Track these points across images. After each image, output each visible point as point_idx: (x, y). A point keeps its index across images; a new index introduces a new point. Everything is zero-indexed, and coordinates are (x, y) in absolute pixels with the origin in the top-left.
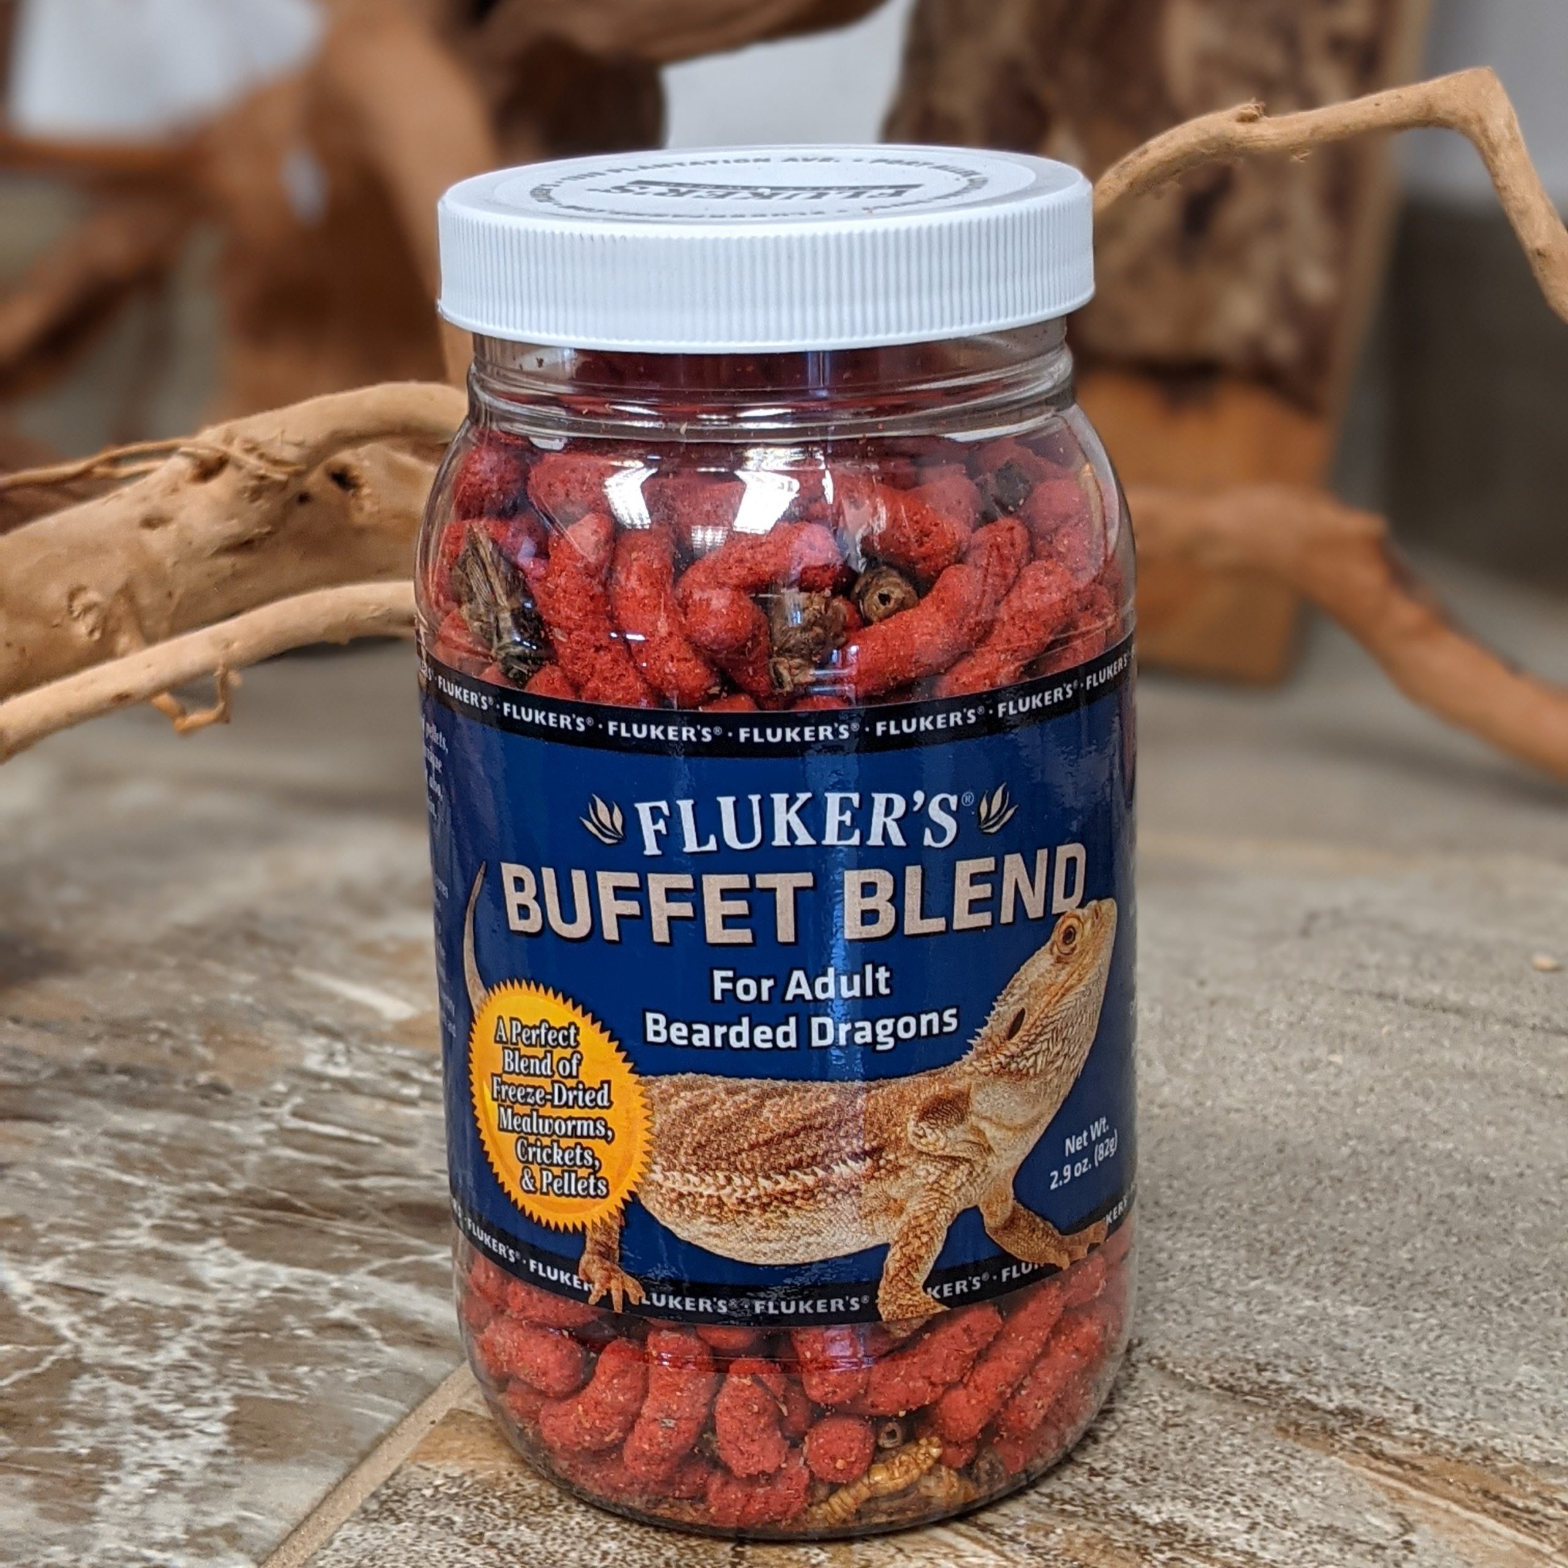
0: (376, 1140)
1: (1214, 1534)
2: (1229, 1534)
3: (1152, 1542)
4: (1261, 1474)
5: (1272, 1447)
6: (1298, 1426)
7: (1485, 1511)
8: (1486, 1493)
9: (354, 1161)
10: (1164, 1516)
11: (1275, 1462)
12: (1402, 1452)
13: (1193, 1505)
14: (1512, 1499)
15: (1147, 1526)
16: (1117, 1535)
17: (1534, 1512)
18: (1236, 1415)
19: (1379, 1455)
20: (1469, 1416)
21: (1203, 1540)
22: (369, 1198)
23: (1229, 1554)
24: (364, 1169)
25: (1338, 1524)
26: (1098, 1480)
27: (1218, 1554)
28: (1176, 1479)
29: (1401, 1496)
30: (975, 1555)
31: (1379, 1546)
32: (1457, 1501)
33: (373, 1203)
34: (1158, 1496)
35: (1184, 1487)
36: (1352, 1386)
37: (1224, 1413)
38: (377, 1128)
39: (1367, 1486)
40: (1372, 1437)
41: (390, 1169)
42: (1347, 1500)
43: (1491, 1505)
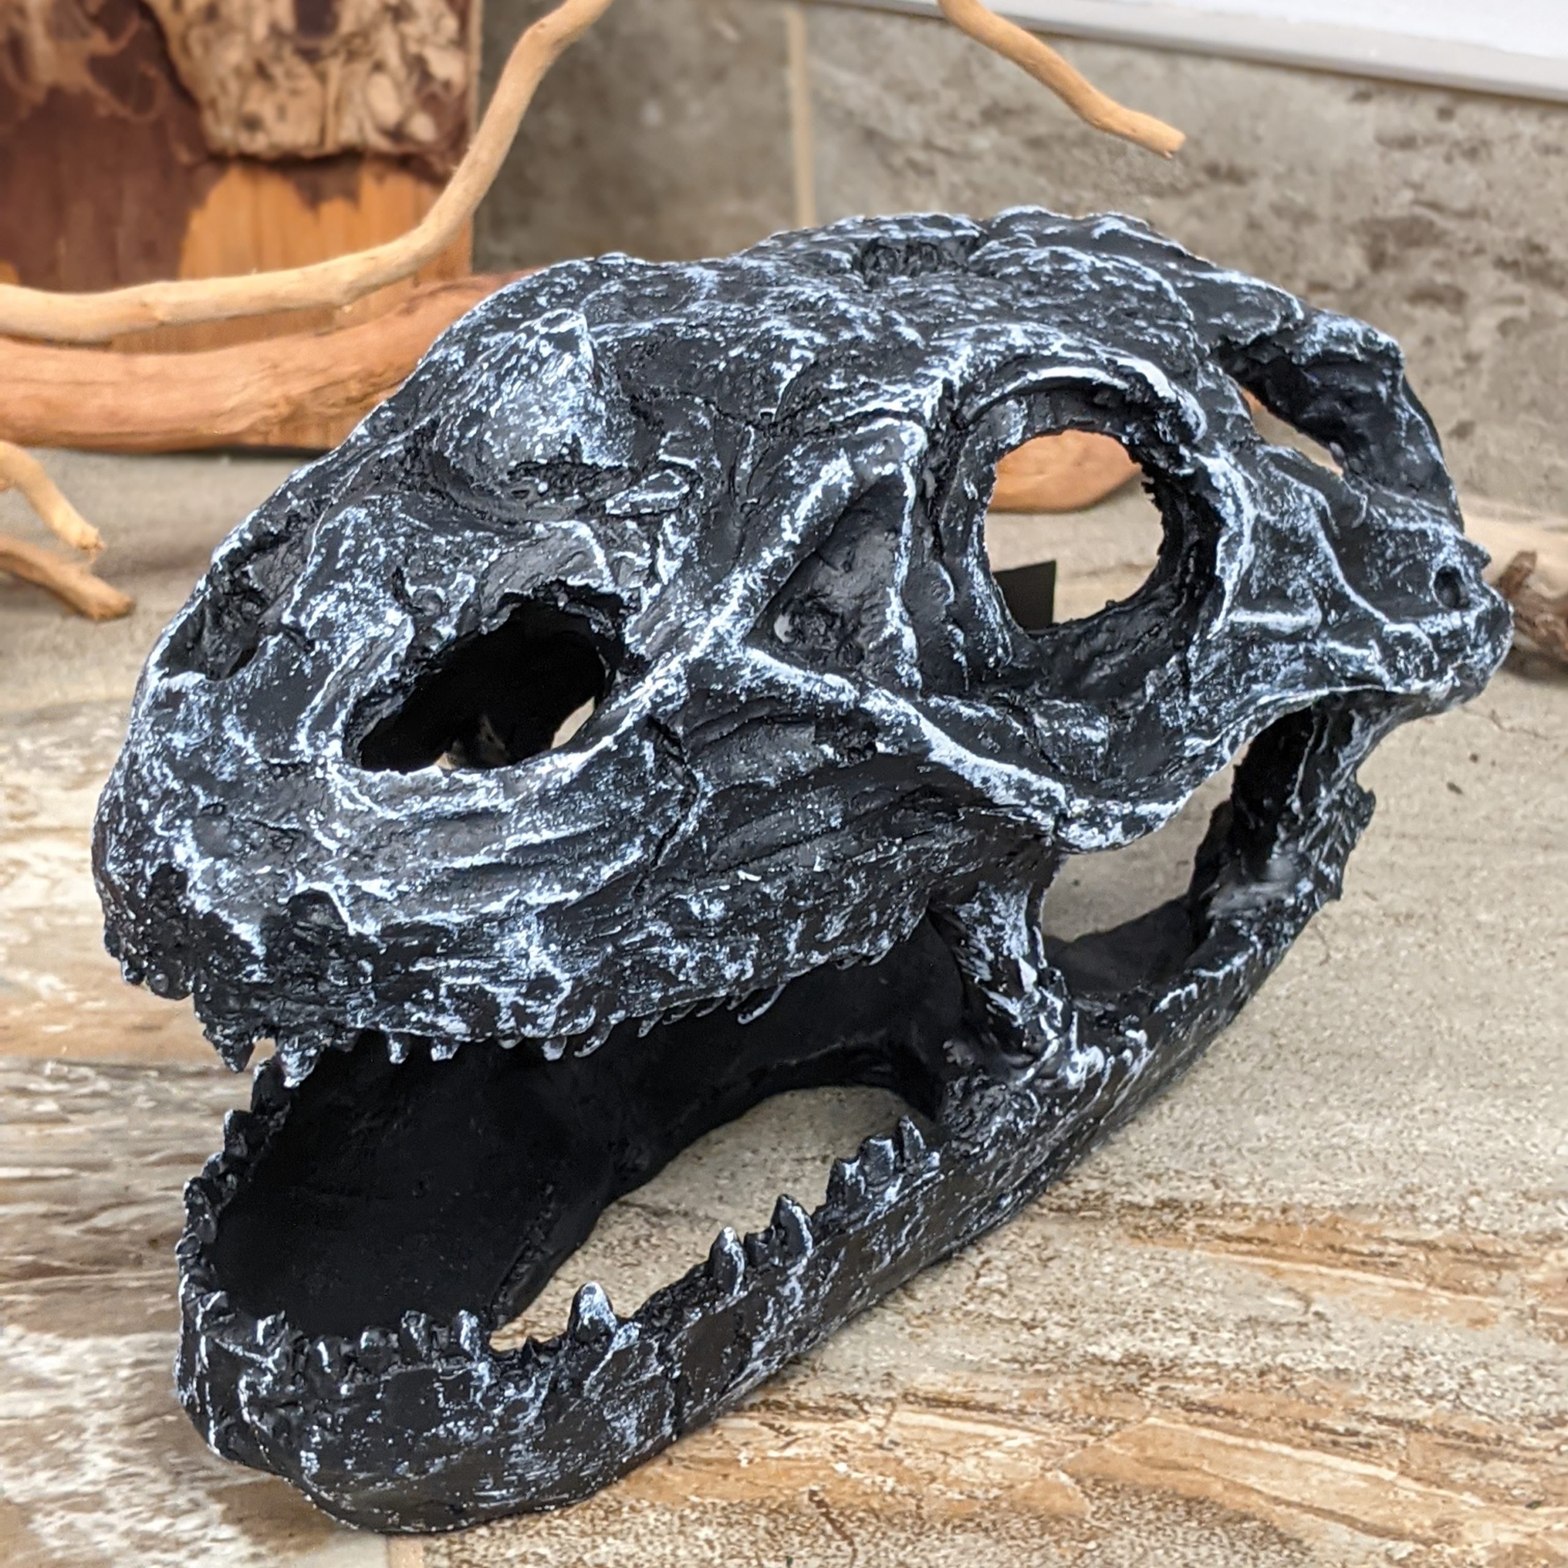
0: (66, 1171)
1: (1171, 1354)
2: (1182, 1350)
3: (1132, 1378)
4: (1154, 1285)
5: (1140, 1255)
6: (1144, 1229)
7: (1346, 1265)
8: (1332, 1247)
9: (64, 1200)
10: (1119, 1349)
11: (1158, 1270)
12: (1240, 1229)
13: (1132, 1332)
14: (1355, 1247)
15: (1115, 1365)
16: (1100, 1381)
17: (1381, 1255)
18: (1089, 1233)
19: (1226, 1238)
20: (1258, 1179)
21: (1168, 1364)
22: (125, 1237)
23: (1198, 1369)
24: (86, 1206)
25: (1253, 1313)
26: (1038, 1331)
27: (1190, 1373)
28: (1096, 1311)
29: (1277, 1273)
30: (1008, 1438)
31: (1301, 1325)
32: (1319, 1263)
33: (132, 1243)
34: (1098, 1332)
35: (1109, 1317)
36: (1150, 1176)
37: (1076, 1234)
38: (53, 1158)
39: (1245, 1271)
40: (1207, 1222)
41: (113, 1200)
42: (1241, 1288)
43: (1346, 1258)
